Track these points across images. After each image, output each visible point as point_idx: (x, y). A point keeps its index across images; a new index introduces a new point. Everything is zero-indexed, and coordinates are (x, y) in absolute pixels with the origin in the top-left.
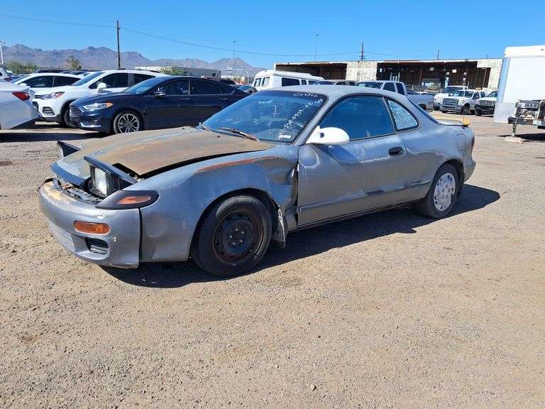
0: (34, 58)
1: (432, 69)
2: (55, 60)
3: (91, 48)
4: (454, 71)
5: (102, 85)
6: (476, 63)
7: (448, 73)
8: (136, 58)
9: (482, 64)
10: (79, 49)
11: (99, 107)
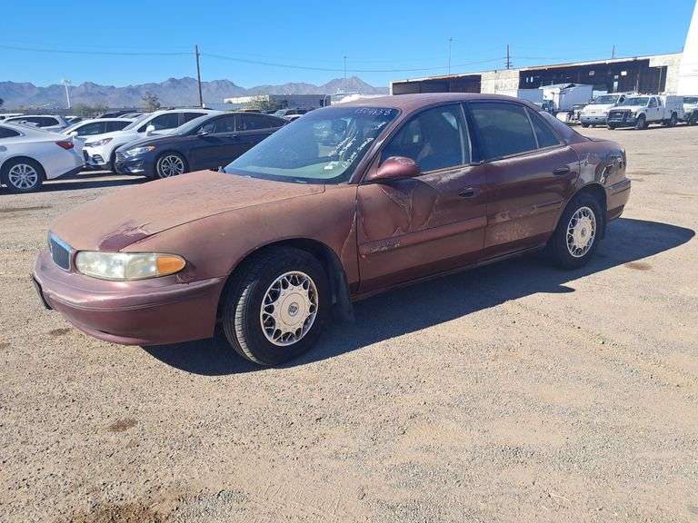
0: (107, 98)
1: (592, 73)
2: (129, 98)
3: (172, 80)
4: (624, 73)
5: (151, 128)
6: (648, 61)
7: (616, 77)
8: (227, 87)
9: (655, 62)
10: (158, 82)
11: (141, 151)
